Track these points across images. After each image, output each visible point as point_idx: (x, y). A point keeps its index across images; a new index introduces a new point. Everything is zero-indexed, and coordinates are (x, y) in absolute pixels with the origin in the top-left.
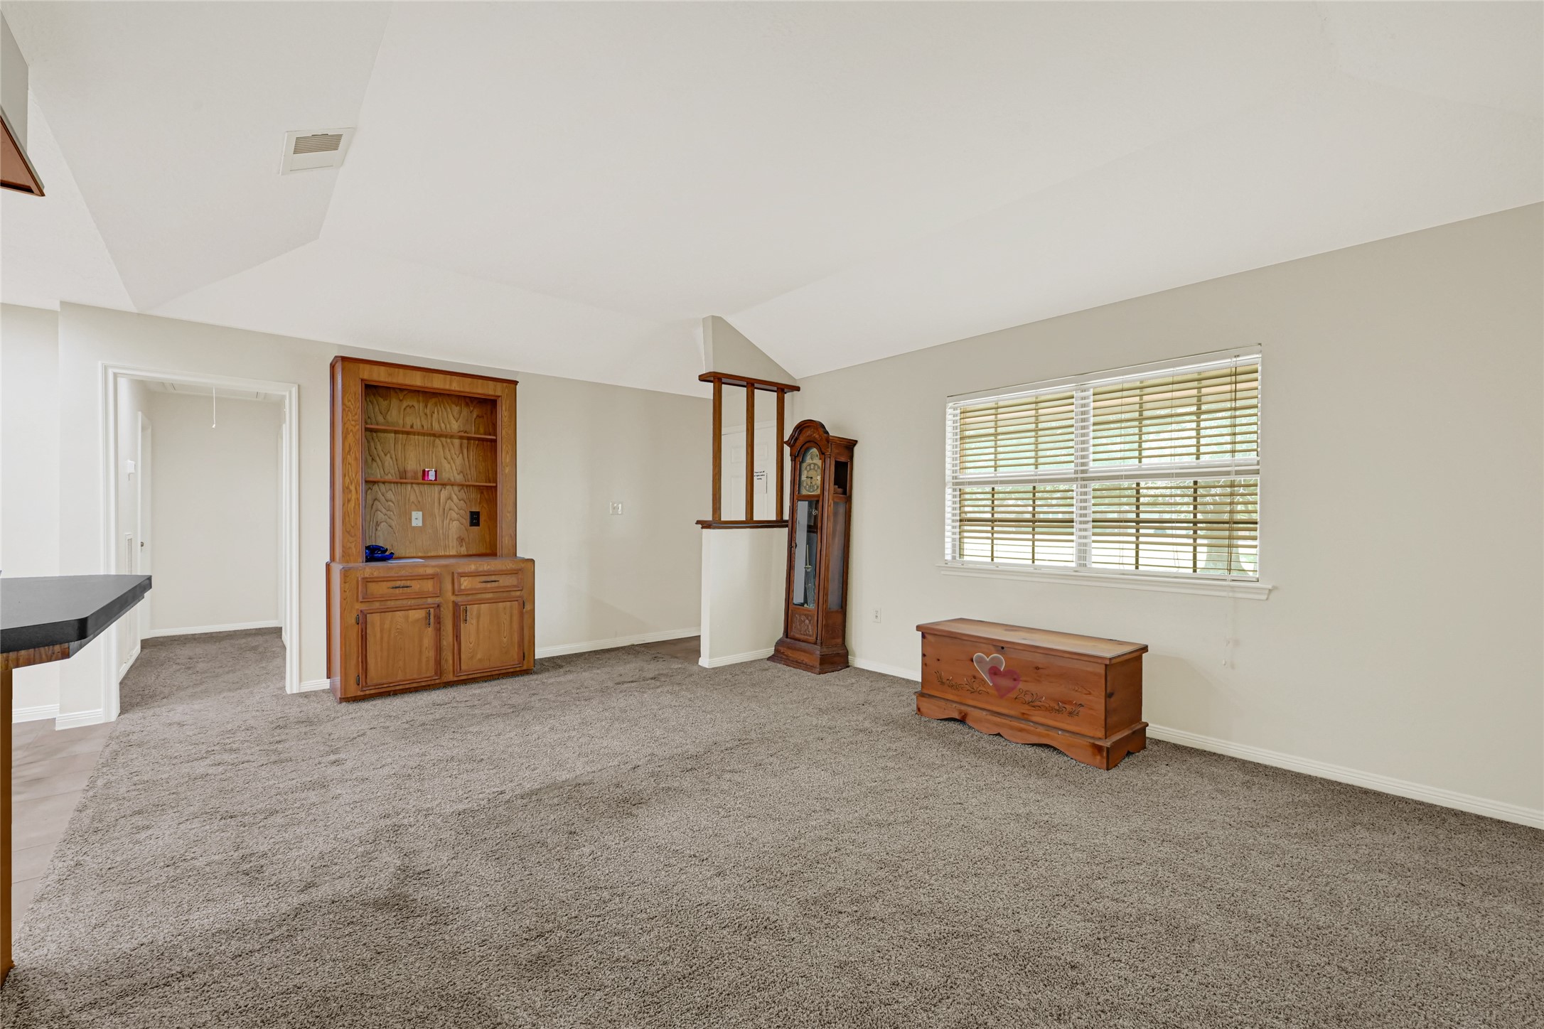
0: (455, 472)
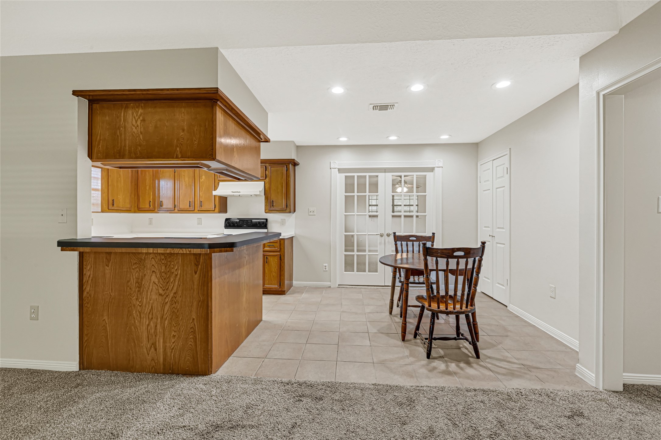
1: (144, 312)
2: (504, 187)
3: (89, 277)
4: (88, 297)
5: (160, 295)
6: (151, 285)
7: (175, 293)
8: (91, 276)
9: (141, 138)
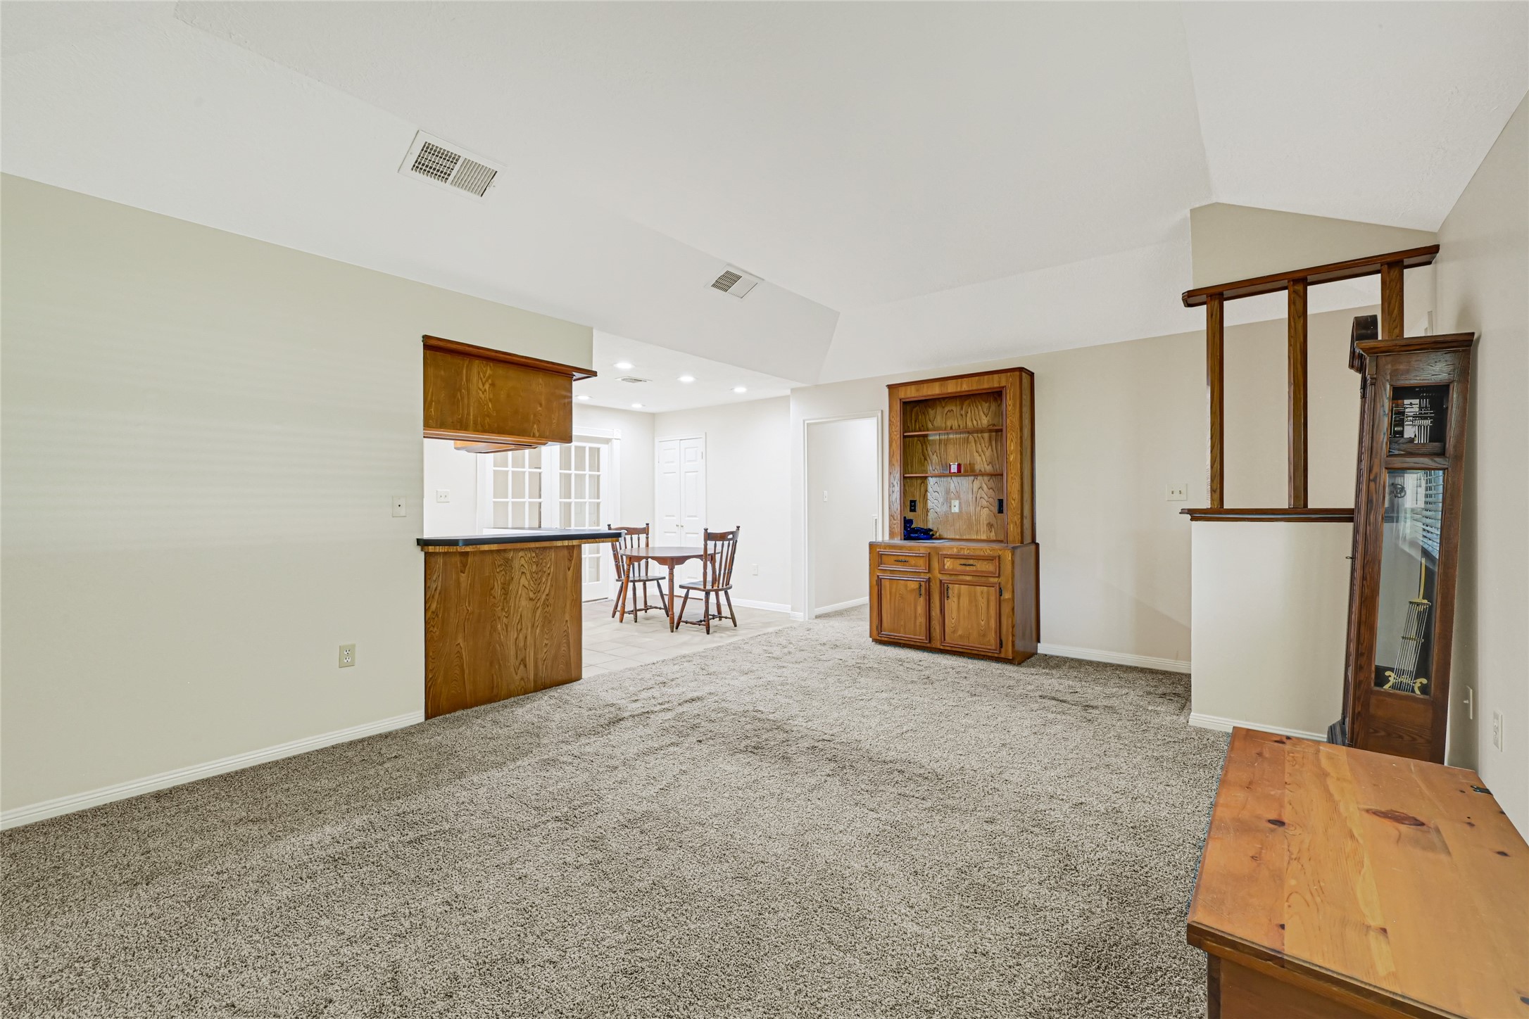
0: (985, 463)
1: (512, 623)
2: (697, 472)
3: (436, 590)
4: (434, 619)
5: (531, 599)
6: (520, 590)
7: (547, 595)
8: (439, 588)
9: (490, 406)
